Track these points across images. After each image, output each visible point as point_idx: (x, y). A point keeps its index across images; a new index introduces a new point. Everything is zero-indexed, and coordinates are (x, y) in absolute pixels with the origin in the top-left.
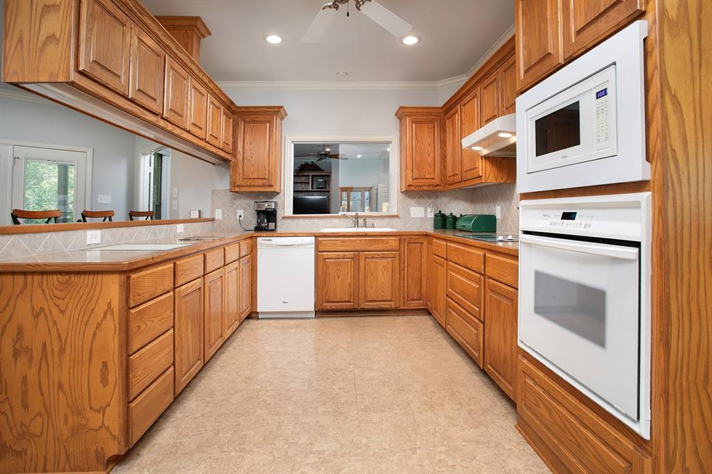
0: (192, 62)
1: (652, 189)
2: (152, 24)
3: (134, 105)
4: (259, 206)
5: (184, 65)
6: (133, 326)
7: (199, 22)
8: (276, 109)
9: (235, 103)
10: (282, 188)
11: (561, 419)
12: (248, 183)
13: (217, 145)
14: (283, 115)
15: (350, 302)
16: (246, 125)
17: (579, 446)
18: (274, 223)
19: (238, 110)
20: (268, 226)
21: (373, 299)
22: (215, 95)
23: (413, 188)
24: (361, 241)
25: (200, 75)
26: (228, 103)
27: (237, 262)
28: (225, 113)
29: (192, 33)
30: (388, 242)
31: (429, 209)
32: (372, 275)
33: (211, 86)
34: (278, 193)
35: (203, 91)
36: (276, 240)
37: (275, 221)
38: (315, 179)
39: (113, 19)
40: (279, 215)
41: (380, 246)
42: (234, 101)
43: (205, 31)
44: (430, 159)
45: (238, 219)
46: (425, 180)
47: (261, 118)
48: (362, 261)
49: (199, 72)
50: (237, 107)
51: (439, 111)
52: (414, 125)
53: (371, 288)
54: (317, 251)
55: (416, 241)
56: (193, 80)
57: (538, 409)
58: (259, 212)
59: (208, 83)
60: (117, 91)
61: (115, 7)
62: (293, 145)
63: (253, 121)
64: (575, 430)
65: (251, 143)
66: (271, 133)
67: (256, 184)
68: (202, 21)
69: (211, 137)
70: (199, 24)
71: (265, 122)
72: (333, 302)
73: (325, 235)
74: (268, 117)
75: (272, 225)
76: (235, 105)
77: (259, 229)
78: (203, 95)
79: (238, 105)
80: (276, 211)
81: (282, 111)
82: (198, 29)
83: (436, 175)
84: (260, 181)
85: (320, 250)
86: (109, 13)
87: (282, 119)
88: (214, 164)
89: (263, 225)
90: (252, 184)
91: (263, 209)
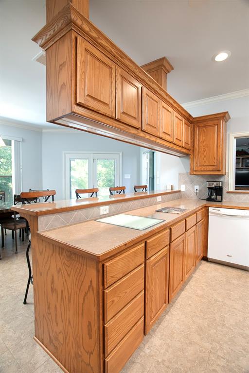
0: (161, 89)
2: (131, 64)
3: (121, 124)
4: (209, 185)
5: (156, 92)
6: (108, 302)
7: (164, 62)
8: (222, 115)
9: (192, 115)
10: (227, 171)
12: (202, 169)
13: (181, 145)
14: (228, 119)
16: (200, 130)
18: (221, 197)
19: (194, 120)
20: (216, 198)
22: (178, 111)
25: (167, 98)
26: (187, 116)
27: (195, 227)
28: (185, 123)
29: (161, 71)
33: (175, 105)
34: (224, 175)
35: (170, 109)
36: (223, 211)
37: (221, 195)
38: (244, 160)
39: (101, 64)
40: (225, 190)
42: (191, 114)
43: (170, 67)
45: (195, 191)
47: (211, 123)
49: (167, 96)
50: (194, 118)
56: (162, 102)
58: (209, 188)
59: (173, 104)
60: (107, 115)
61: (103, 55)
62: (235, 140)
63: (205, 126)
65: (204, 141)
66: (219, 133)
67: (208, 169)
68: (167, 61)
69: (176, 140)
70: (165, 63)
71: (214, 125)
74: (216, 122)
75: (219, 198)
76: (192, 117)
77: (209, 199)
78: (170, 112)
79: (194, 117)
80: (222, 188)
81: (227, 116)
82: (165, 67)
84: (210, 167)
86: (98, 60)
87: (226, 121)
88: (180, 157)
89: (213, 197)
90: (205, 169)
91: (213, 186)
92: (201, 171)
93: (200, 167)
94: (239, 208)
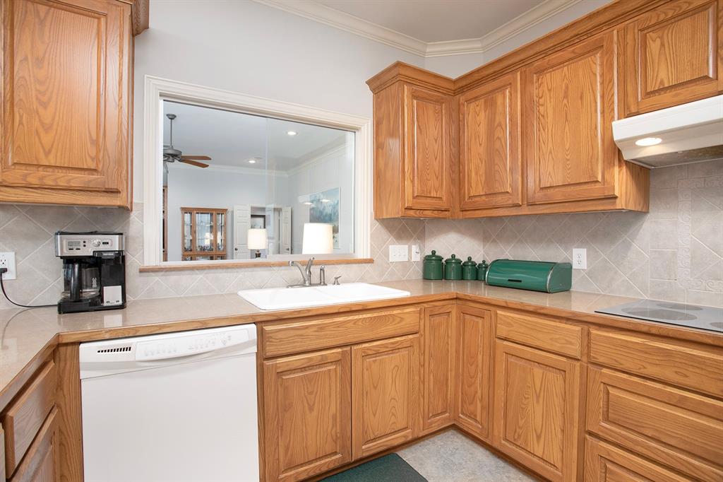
4: (69, 246)
10: (135, 199)
15: (335, 453)
18: (120, 287)
20: (101, 296)
21: (378, 433)
24: (355, 322)
30: (402, 319)
31: (415, 249)
32: (375, 388)
34: (127, 210)
36: (144, 347)
37: (122, 282)
41: (390, 329)
44: (436, 165)
46: (429, 201)
48: (357, 364)
52: (415, 101)
53: (374, 415)
54: (263, 358)
55: (441, 311)
67: (62, 184)
72: (301, 465)
73: (280, 318)
75: (112, 294)
77: (71, 305)
80: (124, 257)
83: (444, 193)
84: (73, 174)
85: (269, 354)
89: (89, 292)
90: (49, 182)
91: (87, 251)
92: (29, 187)
93: (23, 171)
94: (203, 326)
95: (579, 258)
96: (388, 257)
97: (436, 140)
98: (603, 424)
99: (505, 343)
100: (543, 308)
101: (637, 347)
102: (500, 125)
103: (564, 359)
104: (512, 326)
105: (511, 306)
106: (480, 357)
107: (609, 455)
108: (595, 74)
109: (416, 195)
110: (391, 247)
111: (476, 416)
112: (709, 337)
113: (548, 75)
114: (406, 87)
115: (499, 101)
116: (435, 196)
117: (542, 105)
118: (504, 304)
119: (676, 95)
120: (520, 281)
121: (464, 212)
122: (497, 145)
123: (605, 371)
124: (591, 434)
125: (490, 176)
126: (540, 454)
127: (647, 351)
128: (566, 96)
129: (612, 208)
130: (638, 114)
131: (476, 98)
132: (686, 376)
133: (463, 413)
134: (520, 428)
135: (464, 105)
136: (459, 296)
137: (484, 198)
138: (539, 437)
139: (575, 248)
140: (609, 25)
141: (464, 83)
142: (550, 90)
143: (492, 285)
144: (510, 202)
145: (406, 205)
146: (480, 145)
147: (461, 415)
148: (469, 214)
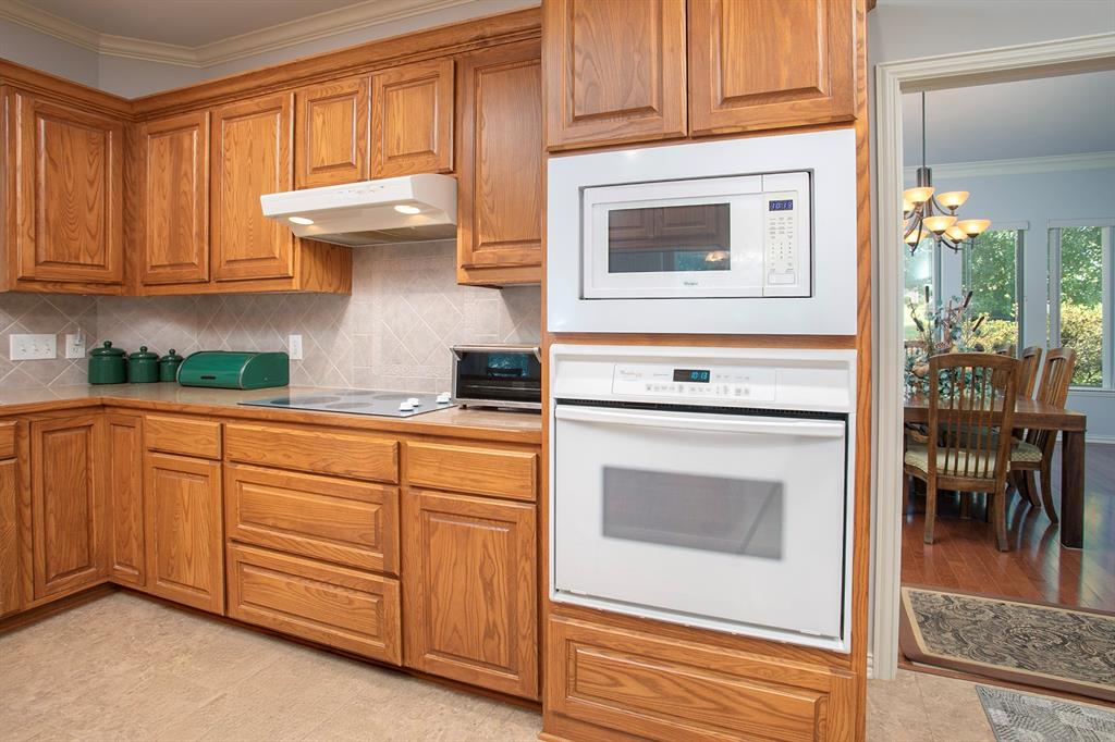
1: (858, 345)
11: (679, 685)
17: (725, 709)
23: (37, 287)
31: (70, 340)
44: (92, 219)
46: (75, 269)
51: (126, 108)
52: (42, 121)
55: (70, 424)
57: (620, 689)
64: (715, 691)
83: (110, 258)
95: (294, 345)
96: (7, 353)
97: (91, 183)
98: (241, 526)
99: (156, 455)
100: (187, 406)
101: (259, 436)
102: (186, 174)
103: (206, 462)
104: (160, 432)
105: (159, 407)
106: (133, 480)
107: (244, 558)
108: (275, 137)
109: (42, 259)
110: (12, 338)
111: (131, 561)
112: (301, 415)
113: (235, 124)
114: (19, 98)
115: (186, 144)
116: (90, 263)
117: (229, 160)
118: (152, 407)
119: (332, 176)
120: (214, 378)
121: (148, 288)
122: (183, 201)
123: (240, 467)
124: (235, 541)
125: (176, 240)
126: (191, 583)
127: (266, 438)
128: (250, 155)
129: (288, 288)
130: (306, 188)
131: (161, 133)
132: (290, 457)
133: (119, 564)
134: (172, 558)
135: (146, 139)
136: (105, 402)
137: (168, 270)
138: (189, 562)
139: (293, 334)
140: (289, 85)
141: (144, 108)
142: (236, 144)
143: (186, 385)
144: (196, 276)
145: (20, 275)
146: (164, 197)
147: (117, 567)
148: (154, 291)
